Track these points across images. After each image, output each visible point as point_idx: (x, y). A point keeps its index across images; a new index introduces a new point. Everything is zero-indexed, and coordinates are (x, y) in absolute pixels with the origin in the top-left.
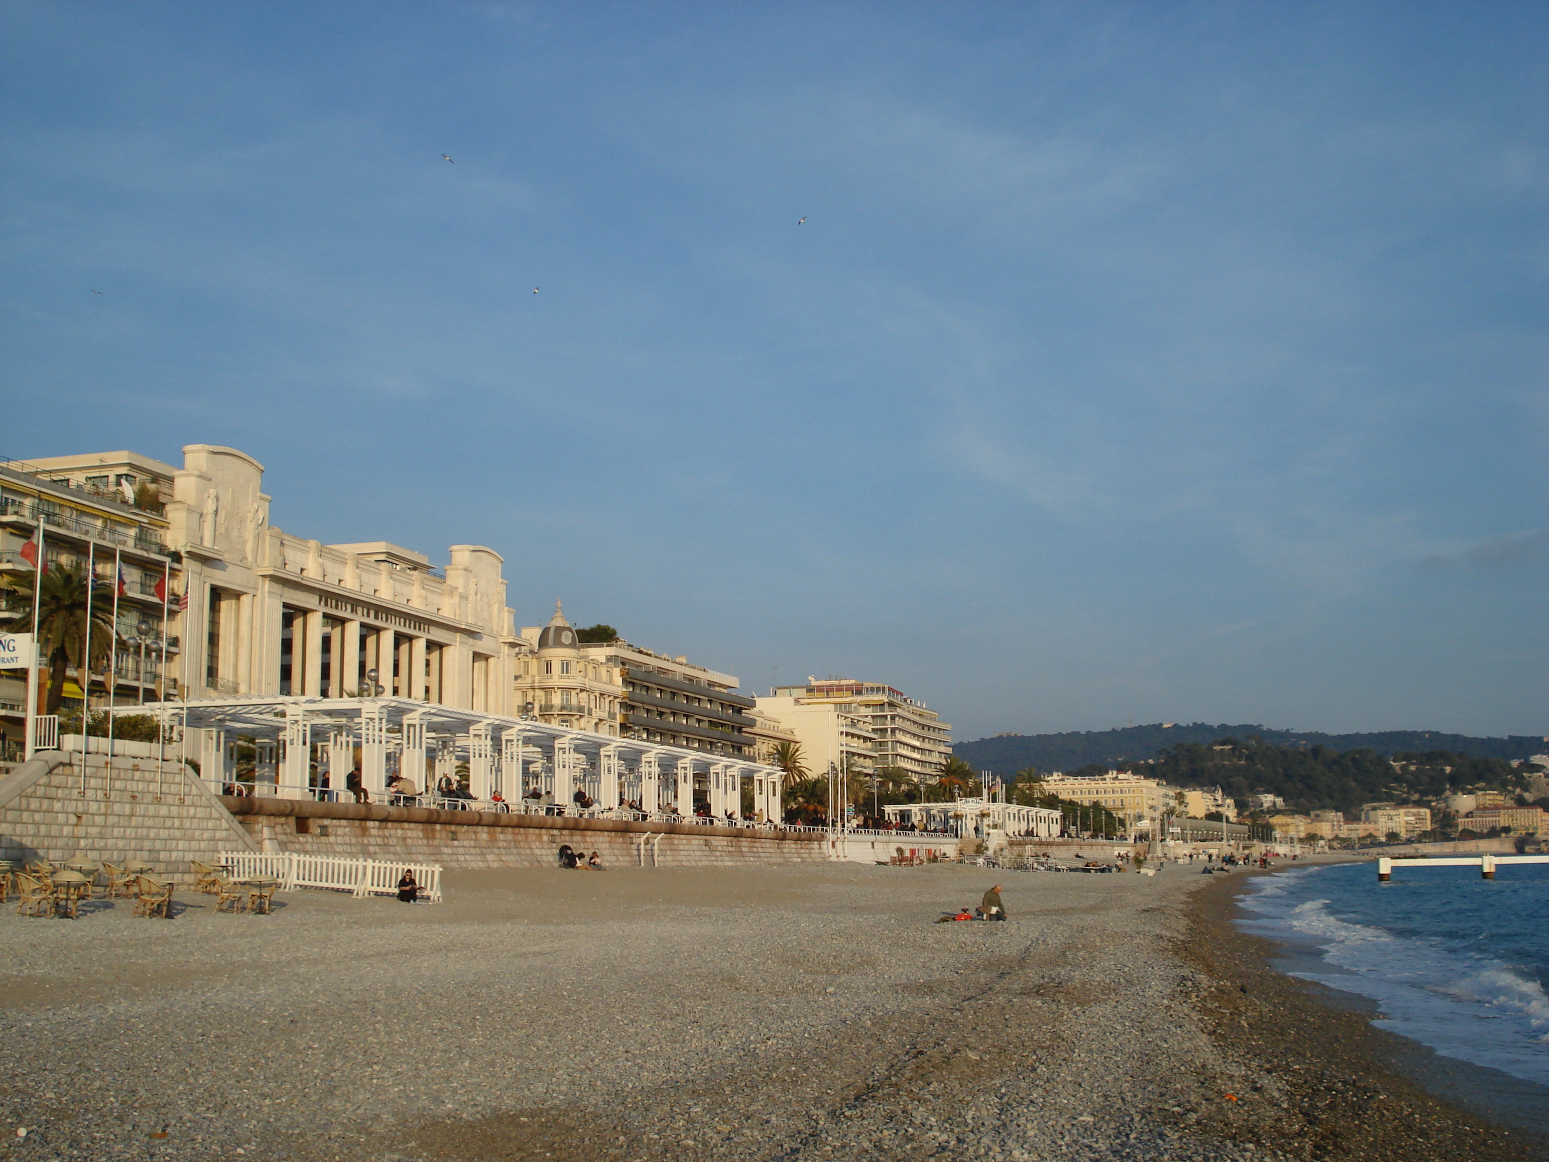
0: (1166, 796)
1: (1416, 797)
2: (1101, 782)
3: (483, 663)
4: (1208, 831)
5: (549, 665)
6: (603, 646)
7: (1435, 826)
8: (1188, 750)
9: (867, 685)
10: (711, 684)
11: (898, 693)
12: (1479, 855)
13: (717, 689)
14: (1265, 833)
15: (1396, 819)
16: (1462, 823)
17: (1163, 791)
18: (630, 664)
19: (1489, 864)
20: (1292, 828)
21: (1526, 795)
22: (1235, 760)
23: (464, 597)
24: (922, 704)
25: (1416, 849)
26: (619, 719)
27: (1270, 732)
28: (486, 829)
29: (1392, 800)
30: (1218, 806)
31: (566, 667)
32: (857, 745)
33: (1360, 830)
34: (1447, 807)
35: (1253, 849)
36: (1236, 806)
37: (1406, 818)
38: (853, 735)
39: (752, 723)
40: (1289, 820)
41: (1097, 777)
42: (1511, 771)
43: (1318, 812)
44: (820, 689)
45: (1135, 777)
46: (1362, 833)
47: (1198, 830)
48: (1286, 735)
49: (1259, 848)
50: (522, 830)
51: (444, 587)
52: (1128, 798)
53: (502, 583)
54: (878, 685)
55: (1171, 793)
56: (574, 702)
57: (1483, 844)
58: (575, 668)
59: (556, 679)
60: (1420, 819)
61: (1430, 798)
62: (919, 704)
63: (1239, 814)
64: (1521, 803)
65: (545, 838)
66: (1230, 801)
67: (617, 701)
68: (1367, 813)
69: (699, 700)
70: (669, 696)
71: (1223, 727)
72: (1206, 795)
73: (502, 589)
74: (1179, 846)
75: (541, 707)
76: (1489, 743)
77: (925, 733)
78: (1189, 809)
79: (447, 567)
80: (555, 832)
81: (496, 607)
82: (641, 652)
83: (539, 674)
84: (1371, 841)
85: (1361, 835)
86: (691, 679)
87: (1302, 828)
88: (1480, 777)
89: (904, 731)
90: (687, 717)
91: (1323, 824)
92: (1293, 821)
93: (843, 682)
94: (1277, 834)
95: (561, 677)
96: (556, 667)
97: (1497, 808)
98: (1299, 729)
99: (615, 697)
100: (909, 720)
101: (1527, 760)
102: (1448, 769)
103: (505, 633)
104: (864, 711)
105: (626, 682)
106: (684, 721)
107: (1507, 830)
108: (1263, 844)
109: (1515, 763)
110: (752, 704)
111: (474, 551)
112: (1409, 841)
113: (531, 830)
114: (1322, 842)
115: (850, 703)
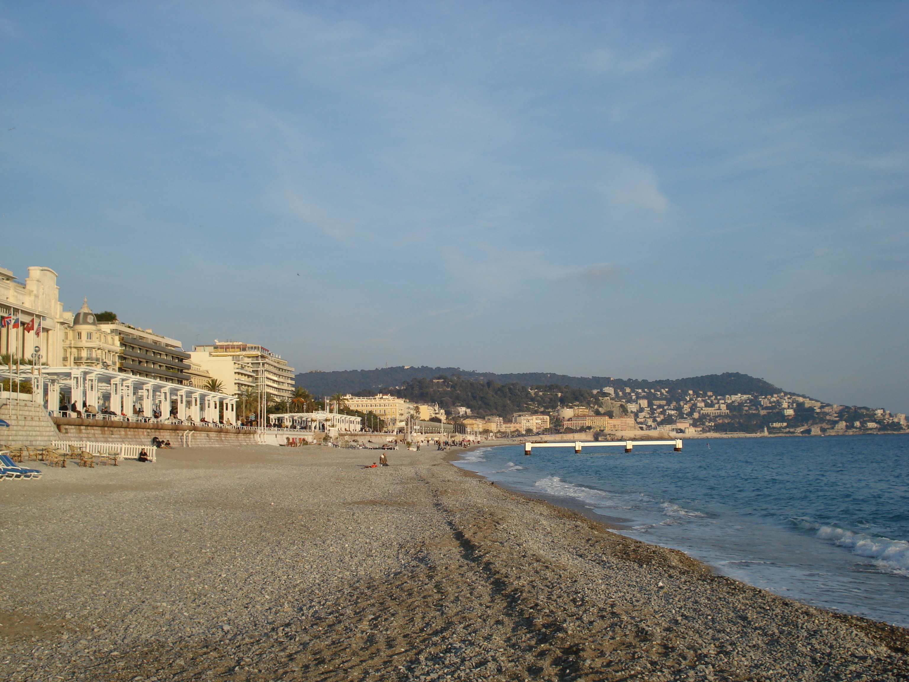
0: (409, 408)
1: (542, 409)
2: (373, 400)
3: (46, 333)
4: (432, 428)
5: (80, 334)
6: (108, 324)
7: (551, 426)
8: (419, 382)
9: (249, 345)
10: (167, 345)
11: (266, 350)
12: (574, 442)
13: (169, 348)
14: (461, 429)
15: (531, 422)
16: (566, 424)
17: (407, 405)
18: (123, 334)
19: (579, 446)
20: (475, 426)
21: (600, 409)
22: (445, 387)
23: (37, 296)
24: (278, 356)
25: (541, 438)
26: (118, 365)
27: (464, 372)
28: (123, 429)
29: (529, 411)
30: (436, 414)
31: (90, 336)
32: (244, 380)
33: (511, 427)
34: (559, 415)
35: (456, 438)
36: (445, 414)
37: (536, 421)
38: (242, 374)
39: (189, 367)
40: (474, 422)
41: (371, 397)
42: (593, 396)
43: (490, 417)
44: (222, 347)
45: (393, 397)
46: (512, 429)
47: (427, 427)
48: (472, 374)
49: (459, 437)
50: (136, 430)
51: (25, 290)
52: (388, 409)
53: (57, 288)
54: (255, 346)
55: (411, 407)
56: (94, 356)
57: (577, 436)
58: (95, 336)
59: (84, 342)
60: (544, 421)
61: (550, 410)
62: (277, 356)
63: (447, 418)
64: (598, 413)
65: (145, 433)
66: (442, 411)
67: (117, 355)
68: (516, 418)
69: (160, 354)
70: (145, 352)
71: (438, 369)
72: (430, 408)
73: (57, 292)
74: (419, 436)
75: (75, 358)
76: (582, 381)
77: (280, 373)
78: (421, 415)
79: (27, 279)
80: (149, 430)
81: (53, 302)
82: (129, 327)
83: (74, 339)
84: (517, 434)
85: (512, 430)
86: (155, 342)
87: (481, 426)
88: (576, 399)
89: (269, 372)
90: (154, 364)
91: (492, 424)
92: (476, 422)
93: (235, 343)
94: (468, 429)
95: (87, 342)
96: (84, 336)
97: (584, 416)
98: (480, 371)
99: (116, 353)
100: (272, 365)
101: (601, 390)
102: (560, 395)
103: (58, 317)
104: (247, 360)
105: (123, 344)
106: (152, 366)
107: (589, 428)
108: (461, 435)
109: (595, 392)
110: (189, 357)
111: (42, 270)
112: (538, 434)
113: (140, 430)
114: (491, 434)
115: (239, 356)
